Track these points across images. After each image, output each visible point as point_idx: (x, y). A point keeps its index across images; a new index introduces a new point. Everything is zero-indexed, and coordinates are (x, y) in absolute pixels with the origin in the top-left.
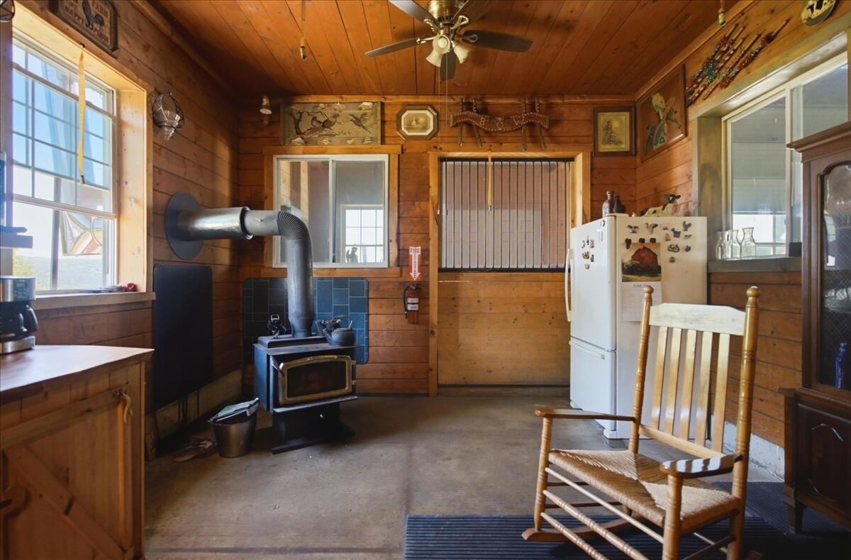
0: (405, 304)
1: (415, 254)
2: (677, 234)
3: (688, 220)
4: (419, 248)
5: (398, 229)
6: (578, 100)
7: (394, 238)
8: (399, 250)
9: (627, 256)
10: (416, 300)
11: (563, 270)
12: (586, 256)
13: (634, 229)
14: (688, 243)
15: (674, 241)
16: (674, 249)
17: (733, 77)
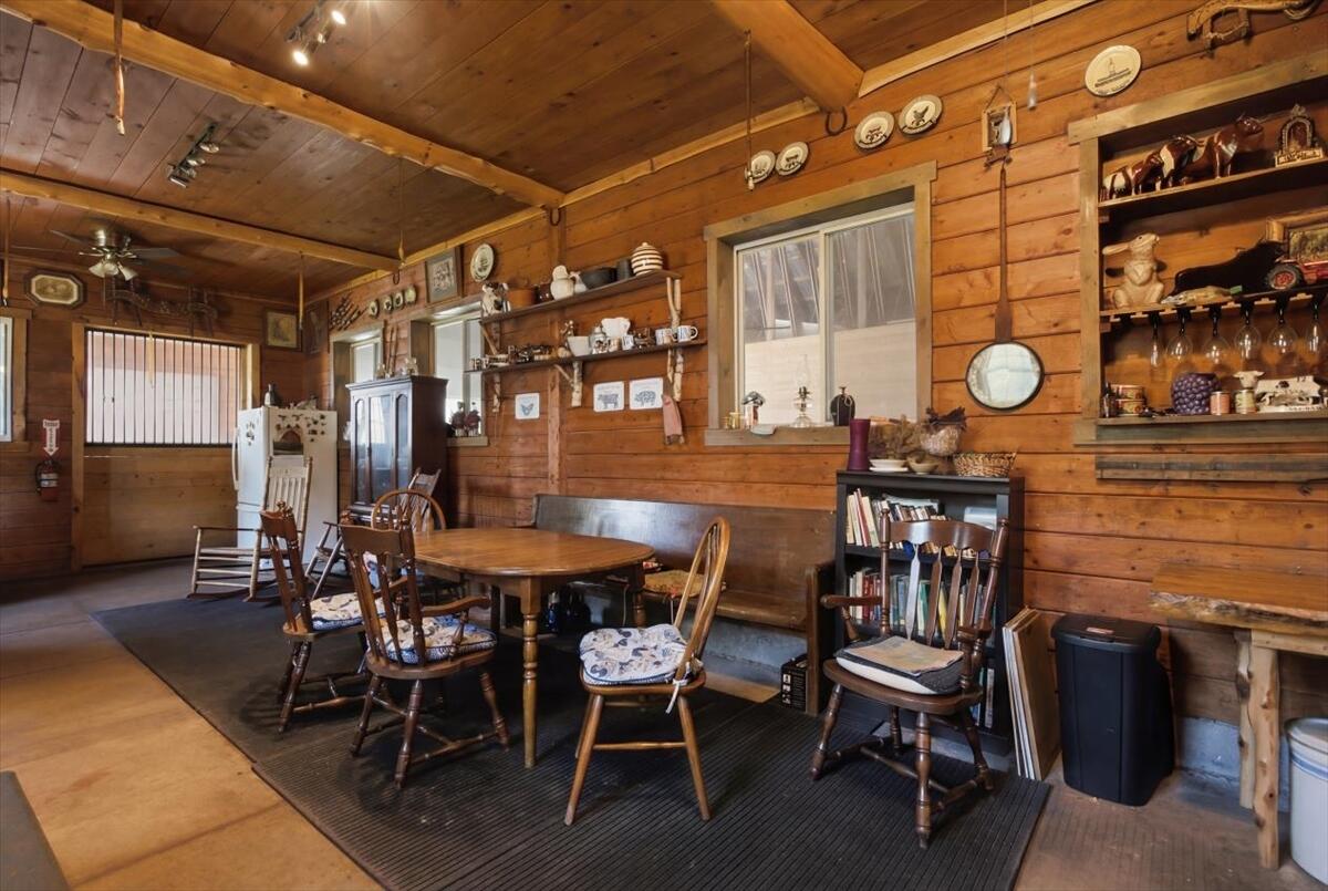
0: (38, 482)
1: (51, 430)
2: (315, 423)
3: (323, 413)
4: (58, 422)
5: (26, 399)
6: (247, 298)
7: (19, 410)
8: (27, 423)
9: (277, 436)
10: (52, 476)
11: (229, 446)
12: (248, 436)
13: (284, 417)
14: (323, 428)
15: (313, 427)
16: (314, 432)
17: (355, 319)
